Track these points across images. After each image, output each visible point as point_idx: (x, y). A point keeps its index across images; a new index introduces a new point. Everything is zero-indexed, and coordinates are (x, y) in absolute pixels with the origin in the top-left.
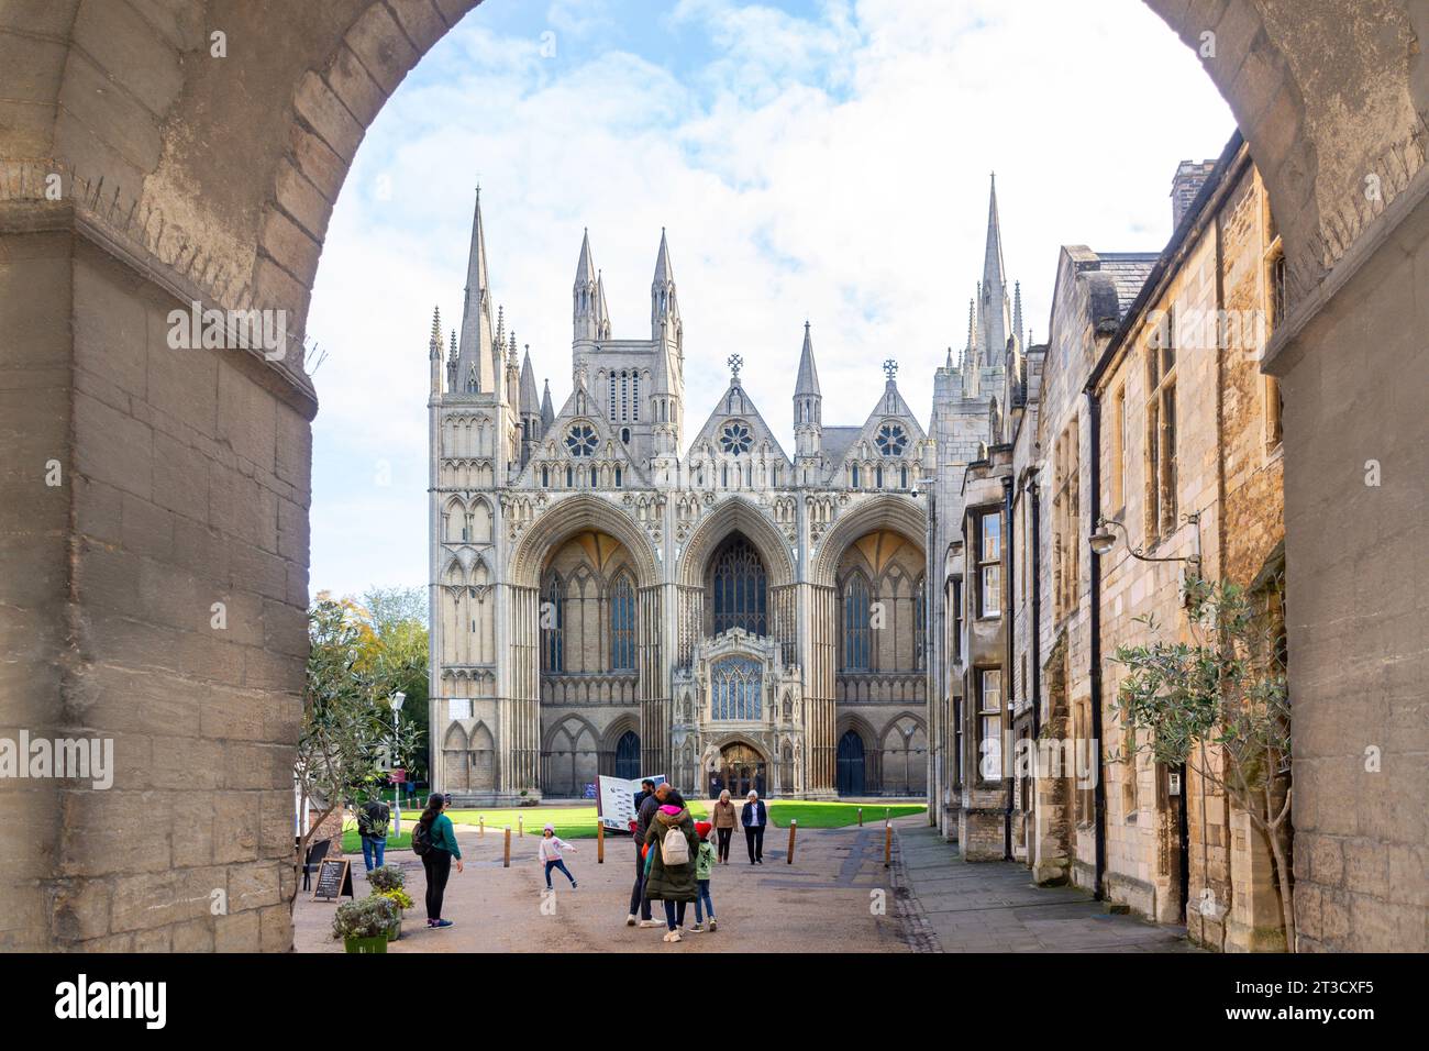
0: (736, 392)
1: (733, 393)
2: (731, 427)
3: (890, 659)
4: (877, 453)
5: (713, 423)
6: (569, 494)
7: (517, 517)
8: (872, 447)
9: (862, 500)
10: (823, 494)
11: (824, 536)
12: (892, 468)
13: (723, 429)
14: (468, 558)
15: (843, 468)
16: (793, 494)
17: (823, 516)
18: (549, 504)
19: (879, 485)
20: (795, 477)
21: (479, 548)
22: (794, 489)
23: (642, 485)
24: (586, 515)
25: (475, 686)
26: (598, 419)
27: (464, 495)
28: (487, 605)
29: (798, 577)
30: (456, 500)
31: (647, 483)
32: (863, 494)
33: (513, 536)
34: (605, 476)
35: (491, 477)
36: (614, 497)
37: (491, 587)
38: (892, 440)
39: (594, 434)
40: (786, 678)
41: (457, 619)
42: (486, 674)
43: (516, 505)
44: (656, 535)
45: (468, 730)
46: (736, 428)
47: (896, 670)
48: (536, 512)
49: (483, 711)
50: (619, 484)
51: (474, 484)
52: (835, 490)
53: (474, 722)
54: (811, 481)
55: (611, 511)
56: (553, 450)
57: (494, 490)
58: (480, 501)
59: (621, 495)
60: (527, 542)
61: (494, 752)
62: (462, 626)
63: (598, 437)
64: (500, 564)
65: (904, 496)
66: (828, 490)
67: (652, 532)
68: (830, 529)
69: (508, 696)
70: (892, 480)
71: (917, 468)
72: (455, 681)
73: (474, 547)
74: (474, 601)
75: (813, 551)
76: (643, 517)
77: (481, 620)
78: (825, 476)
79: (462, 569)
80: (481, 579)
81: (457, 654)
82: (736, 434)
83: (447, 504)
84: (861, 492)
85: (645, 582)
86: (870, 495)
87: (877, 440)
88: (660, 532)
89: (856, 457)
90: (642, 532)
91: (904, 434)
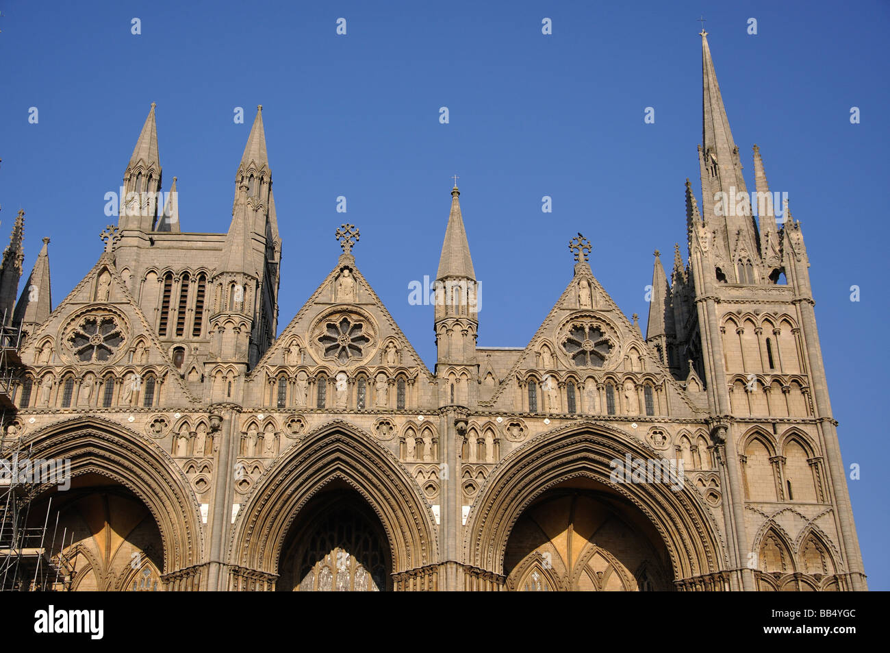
4: (566, 364)
5: (308, 315)
6: (62, 418)
8: (559, 353)
9: (546, 430)
10: (481, 421)
11: (485, 484)
12: (591, 385)
13: (324, 324)
15: (513, 382)
16: (431, 419)
17: (481, 454)
18: (24, 432)
19: (572, 408)
20: (437, 394)
22: (435, 411)
23: (185, 402)
26: (126, 307)
31: (194, 398)
32: (547, 421)
36: (136, 423)
38: (590, 344)
39: (118, 328)
44: (202, 480)
46: (344, 323)
50: (148, 401)
52: (502, 415)
54: (462, 400)
55: (132, 444)
59: (149, 418)
63: (123, 334)
65: (615, 425)
66: (490, 415)
67: (193, 476)
68: (494, 472)
75: (466, 510)
76: (182, 450)
78: (485, 394)
82: (344, 331)
84: (544, 416)
85: (174, 565)
86: (557, 424)
87: (564, 345)
88: (208, 476)
89: (533, 366)
90: (177, 476)
91: (606, 336)
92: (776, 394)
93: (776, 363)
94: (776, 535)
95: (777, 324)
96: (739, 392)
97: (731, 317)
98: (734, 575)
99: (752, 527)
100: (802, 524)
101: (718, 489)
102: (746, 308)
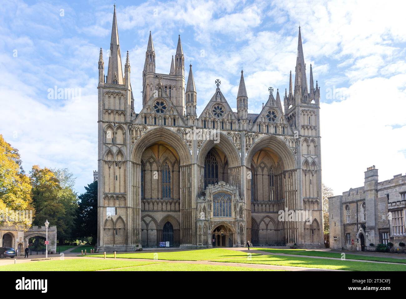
0: (218, 93)
1: (217, 94)
2: (216, 106)
3: (262, 196)
4: (267, 121)
5: (211, 104)
6: (156, 127)
7: (134, 135)
8: (265, 118)
9: (262, 137)
10: (250, 134)
11: (250, 149)
12: (272, 126)
13: (214, 107)
14: (115, 150)
15: (256, 125)
16: (239, 133)
17: (249, 142)
18: (148, 130)
19: (268, 132)
20: (240, 126)
21: (120, 146)
22: (240, 131)
23: (184, 125)
24: (161, 136)
25: (117, 202)
26: (166, 99)
27: (113, 124)
28: (122, 169)
29: (242, 163)
30: (110, 127)
31: (186, 125)
32: (263, 135)
33: (133, 142)
34: (169, 121)
35: (124, 118)
36: (173, 129)
37: (124, 162)
38: (272, 116)
39: (165, 105)
40: (240, 201)
41: (109, 174)
42: (122, 197)
43: (134, 130)
44: (190, 145)
45: (115, 220)
46: (218, 107)
47: (263, 200)
48: (142, 133)
49: (122, 212)
50: (175, 125)
51: (117, 120)
52: (254, 132)
53: (117, 217)
54: (245, 128)
55: (172, 134)
56: (149, 109)
57: (126, 123)
58: (120, 127)
59: (176, 129)
60: (138, 145)
61: (125, 229)
62: (112, 177)
63: (166, 106)
64: (128, 153)
65: (277, 136)
66: (252, 132)
67: (188, 144)
68: (252, 146)
69: (131, 206)
70: (272, 130)
71: (280, 127)
72: (109, 200)
73: (118, 146)
74: (117, 168)
75: (246, 154)
77: (120, 175)
78: (250, 127)
79: (112, 155)
80: (119, 159)
81: (110, 189)
82: (218, 109)
83: (106, 128)
84: (263, 133)
85: (183, 163)
86: (265, 135)
87: (267, 116)
88: (191, 144)
89: (260, 121)
90: (184, 143)
91: (276, 114)
92: (310, 130)
93: (311, 123)
94: (306, 162)
95: (312, 113)
96: (303, 129)
97: (303, 111)
98: (298, 170)
99: (302, 160)
100: (312, 159)
101: (296, 151)
102: (306, 109)
